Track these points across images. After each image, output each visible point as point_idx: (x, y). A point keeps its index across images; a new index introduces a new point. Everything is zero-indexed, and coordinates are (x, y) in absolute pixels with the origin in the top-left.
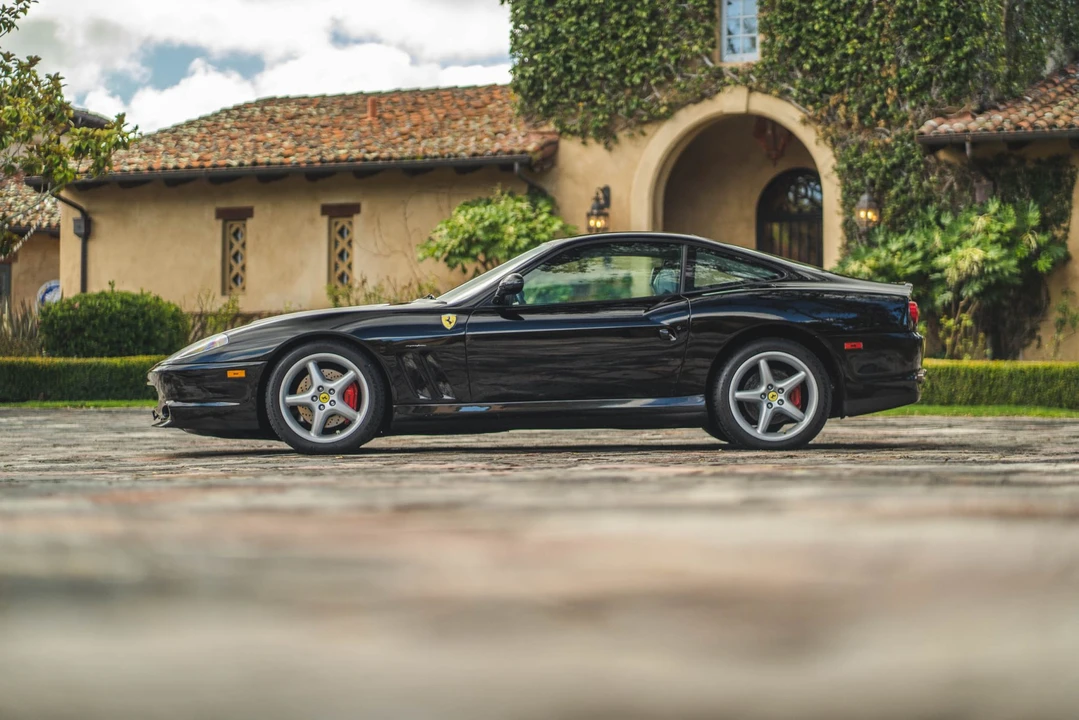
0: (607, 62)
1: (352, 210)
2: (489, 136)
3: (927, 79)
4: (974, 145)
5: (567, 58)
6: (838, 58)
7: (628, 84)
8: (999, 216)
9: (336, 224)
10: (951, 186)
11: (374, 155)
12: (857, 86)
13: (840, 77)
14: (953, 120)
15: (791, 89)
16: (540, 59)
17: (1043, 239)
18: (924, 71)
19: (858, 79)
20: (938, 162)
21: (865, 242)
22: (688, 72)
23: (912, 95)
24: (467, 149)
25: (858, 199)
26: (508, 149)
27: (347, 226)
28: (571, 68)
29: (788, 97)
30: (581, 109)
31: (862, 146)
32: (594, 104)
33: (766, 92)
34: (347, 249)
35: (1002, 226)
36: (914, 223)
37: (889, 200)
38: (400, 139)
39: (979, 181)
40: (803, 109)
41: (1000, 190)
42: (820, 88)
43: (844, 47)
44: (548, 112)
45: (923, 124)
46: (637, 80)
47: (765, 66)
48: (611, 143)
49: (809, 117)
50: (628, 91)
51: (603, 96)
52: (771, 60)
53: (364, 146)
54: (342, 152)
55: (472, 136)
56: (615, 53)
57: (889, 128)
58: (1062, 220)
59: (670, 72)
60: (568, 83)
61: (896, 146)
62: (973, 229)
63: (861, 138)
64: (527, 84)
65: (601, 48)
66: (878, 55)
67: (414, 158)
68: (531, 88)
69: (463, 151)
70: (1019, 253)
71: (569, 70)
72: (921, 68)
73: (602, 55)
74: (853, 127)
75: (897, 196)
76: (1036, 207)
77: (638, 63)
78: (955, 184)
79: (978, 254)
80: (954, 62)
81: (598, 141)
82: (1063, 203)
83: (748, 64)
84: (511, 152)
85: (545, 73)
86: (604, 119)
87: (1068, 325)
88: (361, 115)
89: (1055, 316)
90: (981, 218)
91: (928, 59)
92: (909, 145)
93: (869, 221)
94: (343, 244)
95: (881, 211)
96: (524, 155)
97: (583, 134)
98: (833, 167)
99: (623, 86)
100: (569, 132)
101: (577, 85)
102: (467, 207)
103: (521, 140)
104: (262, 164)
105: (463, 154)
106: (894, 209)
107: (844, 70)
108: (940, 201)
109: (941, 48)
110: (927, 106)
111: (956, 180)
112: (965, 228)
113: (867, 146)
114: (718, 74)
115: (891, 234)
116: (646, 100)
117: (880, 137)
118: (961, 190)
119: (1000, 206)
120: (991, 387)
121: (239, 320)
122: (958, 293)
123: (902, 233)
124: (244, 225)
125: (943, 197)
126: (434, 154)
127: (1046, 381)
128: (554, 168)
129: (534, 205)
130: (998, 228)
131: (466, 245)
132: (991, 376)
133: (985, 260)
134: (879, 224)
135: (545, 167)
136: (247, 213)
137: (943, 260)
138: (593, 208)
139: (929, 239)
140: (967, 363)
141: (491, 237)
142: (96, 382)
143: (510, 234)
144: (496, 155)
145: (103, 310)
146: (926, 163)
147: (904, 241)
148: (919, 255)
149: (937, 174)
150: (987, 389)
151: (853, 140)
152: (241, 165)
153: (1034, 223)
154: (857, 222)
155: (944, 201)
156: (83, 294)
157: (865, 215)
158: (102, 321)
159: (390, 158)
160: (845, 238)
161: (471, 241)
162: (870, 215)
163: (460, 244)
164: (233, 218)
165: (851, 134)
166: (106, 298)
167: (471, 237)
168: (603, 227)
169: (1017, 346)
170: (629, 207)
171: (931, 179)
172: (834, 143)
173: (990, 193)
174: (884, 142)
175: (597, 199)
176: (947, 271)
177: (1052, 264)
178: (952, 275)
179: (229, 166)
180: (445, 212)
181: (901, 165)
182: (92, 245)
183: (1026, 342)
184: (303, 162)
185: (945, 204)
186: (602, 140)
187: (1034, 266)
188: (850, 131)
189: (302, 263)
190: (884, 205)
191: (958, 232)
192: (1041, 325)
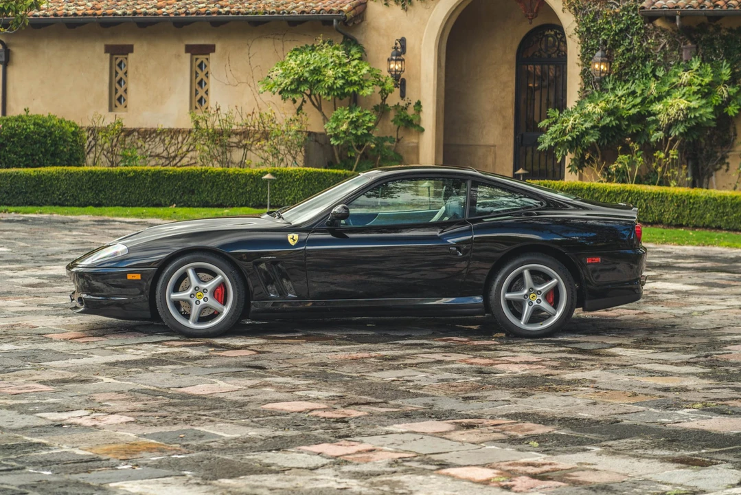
1: (209, 49)
4: (682, 17)
8: (700, 72)
9: (197, 59)
10: (664, 46)
11: (226, 9)
17: (733, 90)
20: (655, 27)
21: (598, 89)
24: (297, 7)
25: (594, 55)
26: (328, 8)
27: (205, 61)
31: (597, 13)
34: (205, 79)
35: (702, 81)
36: (635, 74)
37: (617, 56)
39: (685, 44)
41: (700, 51)
48: (407, 5)
54: (201, 6)
57: (619, 1)
61: (623, 15)
62: (680, 81)
63: (597, 7)
67: (256, 13)
69: (293, 9)
70: (714, 102)
75: (623, 54)
76: (728, 65)
78: (667, 46)
79: (683, 104)
81: (397, 4)
84: (331, 11)
89: (740, 148)
90: (686, 74)
92: (634, 15)
93: (602, 72)
94: (201, 75)
95: (611, 64)
96: (341, 14)
98: (576, 30)
102: (297, 53)
104: (140, 14)
105: (294, 11)
106: (621, 63)
108: (655, 59)
111: (668, 42)
112: (674, 80)
113: (601, 15)
115: (618, 83)
117: (612, 8)
118: (672, 50)
119: (701, 64)
120: (691, 209)
121: (123, 134)
122: (668, 133)
123: (626, 81)
124: (126, 58)
125: (658, 55)
126: (272, 11)
127: (733, 208)
128: (363, 23)
129: (348, 52)
130: (699, 82)
131: (296, 83)
132: (692, 201)
133: (688, 108)
134: (609, 74)
135: (356, 22)
136: (128, 49)
137: (657, 107)
138: (392, 55)
139: (647, 87)
140: (673, 190)
141: (315, 78)
142: (15, 188)
143: (329, 77)
144: (319, 13)
145: (20, 131)
146: (646, 29)
147: (628, 88)
148: (639, 100)
149: (653, 38)
150: (688, 211)
151: (591, 9)
152: (124, 14)
153: (726, 78)
154: (592, 72)
155: (659, 58)
156: (4, 118)
157: (599, 67)
158: (20, 139)
159: (238, 13)
160: (583, 84)
161: (300, 81)
162: (602, 67)
163: (292, 83)
164: (118, 53)
165: (590, 4)
166: (23, 121)
167: (300, 77)
168: (400, 70)
169: (711, 169)
170: (420, 55)
171: (649, 41)
172: (576, 12)
173: (693, 53)
174: (614, 12)
175: (396, 48)
176: (659, 116)
177: (738, 110)
178: (663, 118)
179: (115, 14)
180: (280, 54)
181: (627, 29)
182: (10, 70)
183: (718, 166)
184: (171, 13)
185: (659, 61)
186: (400, 2)
187: (725, 112)
188: (589, 2)
189: (170, 89)
190: (613, 60)
191: (668, 83)
192: (729, 154)
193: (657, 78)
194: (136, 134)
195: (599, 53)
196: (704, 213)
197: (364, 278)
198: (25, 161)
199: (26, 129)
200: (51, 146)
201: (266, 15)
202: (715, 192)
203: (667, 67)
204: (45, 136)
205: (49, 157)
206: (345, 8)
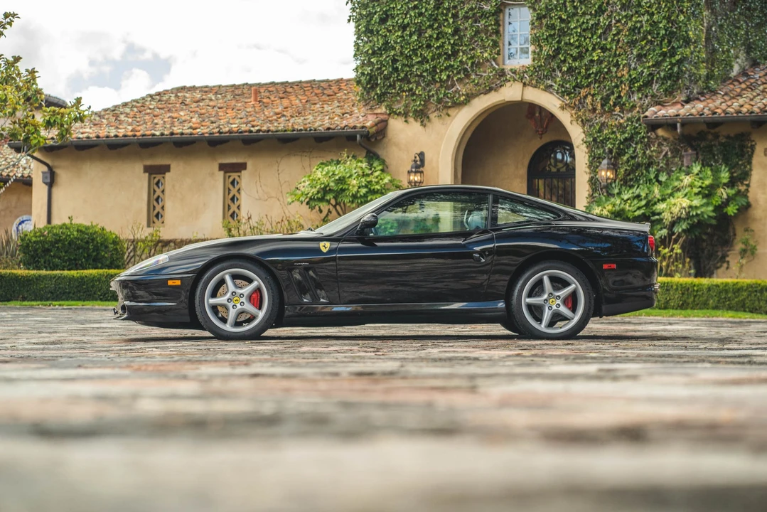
0: (423, 64)
1: (241, 167)
2: (338, 116)
3: (650, 79)
4: (683, 125)
5: (394, 61)
6: (587, 63)
7: (438, 80)
8: (700, 176)
9: (229, 177)
11: (257, 128)
12: (600, 83)
13: (588, 76)
14: (669, 108)
15: (554, 84)
16: (375, 62)
17: (732, 192)
18: (648, 73)
19: (600, 78)
20: (657, 136)
21: (605, 194)
22: (480, 72)
23: (639, 89)
24: (323, 125)
25: (600, 163)
26: (352, 125)
27: (237, 178)
28: (397, 68)
29: (551, 90)
30: (404, 97)
31: (603, 124)
32: (414, 94)
33: (535, 87)
34: (237, 195)
35: (703, 183)
36: (640, 180)
37: (622, 164)
38: (275, 117)
39: (686, 151)
40: (562, 99)
41: (700, 157)
42: (574, 84)
43: (591, 55)
44: (381, 98)
45: (647, 110)
46: (444, 77)
47: (535, 68)
48: (425, 122)
49: (566, 105)
50: (438, 85)
51: (420, 88)
52: (539, 64)
53: (249, 122)
54: (234, 126)
55: (326, 116)
56: (429, 58)
57: (623, 113)
58: (745, 179)
59: (468, 72)
60: (395, 79)
61: (627, 125)
62: (682, 184)
63: (603, 119)
64: (365, 79)
65: (419, 55)
66: (615, 61)
67: (285, 131)
68: (369, 82)
69: (320, 126)
70: (714, 202)
71: (396, 70)
72: (645, 70)
73: (419, 59)
74: (597, 112)
75: (628, 161)
76: (727, 169)
77: (445, 65)
78: (669, 153)
79: (685, 203)
80: (669, 67)
81: (416, 120)
82: (746, 167)
83: (523, 66)
84: (355, 127)
85: (379, 71)
86: (420, 104)
87: (749, 252)
88: (246, 100)
89: (739, 246)
90: (688, 177)
91: (650, 64)
92: (637, 125)
93: (608, 179)
94: (234, 191)
95: (616, 171)
96: (364, 129)
97: (406, 115)
98: (583, 140)
99: (435, 81)
100: (395, 113)
101: (401, 80)
102: (323, 166)
103: (361, 119)
104: (177, 134)
105: (320, 128)
106: (626, 170)
107: (591, 71)
108: (658, 166)
109: (660, 56)
110: (649, 97)
111: (670, 150)
112: (676, 184)
113: (607, 125)
114: (502, 73)
115: (623, 188)
116: (450, 91)
117: (616, 119)
118: (674, 157)
119: (701, 168)
120: (695, 296)
121: (160, 244)
122: (671, 230)
123: (631, 187)
124: (164, 178)
125: (660, 162)
126: (299, 128)
127: (734, 293)
128: (385, 139)
129: (371, 165)
130: (700, 184)
131: (322, 193)
132: (695, 288)
133: (690, 207)
134: (615, 182)
135: (378, 138)
136: (165, 169)
137: (661, 206)
138: (412, 168)
139: (650, 192)
140: (678, 279)
141: (340, 187)
142: (59, 288)
143: (354, 186)
144: (344, 129)
145: (64, 237)
146: (649, 137)
147: (633, 193)
148: (643, 202)
149: (656, 146)
150: (692, 298)
151: (597, 121)
152: (162, 134)
153: (725, 181)
154: (599, 179)
155: (661, 165)
156: (49, 226)
157: (605, 174)
158: (64, 244)
159: (268, 131)
160: (591, 191)
161: (325, 190)
162: (609, 174)
163: (318, 192)
164: (156, 172)
165: (596, 117)
166: (67, 228)
167: (326, 187)
168: (419, 181)
169: (712, 268)
170: (438, 167)
171: (652, 149)
172: (583, 123)
173: (694, 159)
174: (619, 123)
175: (415, 161)
176: (663, 214)
177: (737, 209)
178: (667, 217)
179: (154, 135)
180: (307, 170)
181: (631, 139)
182: (55, 190)
183: (719, 265)
184: (206, 133)
185: (662, 167)
186: (419, 119)
187: (725, 211)
188: (595, 115)
189: (205, 204)
190: (619, 168)
191: (671, 187)
192: (729, 253)
193: (660, 182)
194: (172, 244)
195: (605, 162)
196: (707, 300)
197: (391, 288)
198: (69, 265)
199: (70, 235)
200: (93, 251)
201: (295, 132)
202: (716, 280)
203: (669, 173)
204: (87, 243)
205: (91, 262)
206: (368, 124)
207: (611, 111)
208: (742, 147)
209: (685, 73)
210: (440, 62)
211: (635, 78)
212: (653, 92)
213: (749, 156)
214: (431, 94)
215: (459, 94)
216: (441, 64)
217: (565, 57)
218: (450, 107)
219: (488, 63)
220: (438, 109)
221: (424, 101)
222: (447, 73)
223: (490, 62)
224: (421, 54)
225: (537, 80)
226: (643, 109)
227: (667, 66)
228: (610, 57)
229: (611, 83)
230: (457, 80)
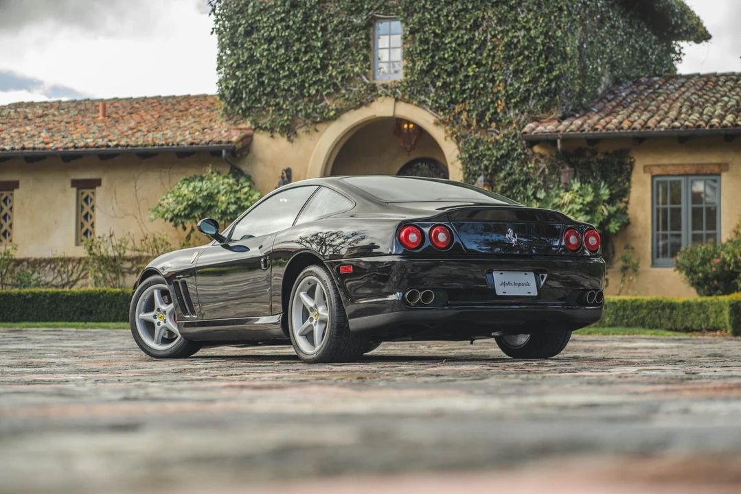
0: (291, 78)
1: (97, 183)
2: (199, 131)
3: (526, 95)
4: (563, 141)
5: (261, 75)
6: (462, 78)
7: (307, 95)
8: (580, 192)
9: (82, 193)
10: (544, 170)
11: (115, 143)
12: (474, 98)
13: (464, 92)
14: (546, 124)
15: (427, 100)
16: (240, 75)
17: (613, 209)
18: (524, 89)
19: (476, 93)
20: (534, 153)
22: (350, 86)
24: (185, 140)
25: (476, 180)
26: (216, 140)
27: (91, 195)
28: (263, 82)
29: (425, 106)
30: (271, 111)
31: (478, 141)
32: (281, 109)
33: (408, 102)
34: (91, 212)
35: (584, 200)
36: (517, 197)
37: (498, 181)
38: (130, 132)
40: (436, 115)
41: (578, 174)
42: (448, 100)
43: (466, 70)
44: (246, 113)
45: (524, 127)
46: (313, 91)
47: (408, 83)
48: (292, 137)
49: (440, 120)
50: (306, 100)
51: (288, 103)
52: (413, 79)
53: (106, 136)
54: (89, 140)
55: (186, 131)
56: (296, 71)
57: (499, 129)
58: (624, 196)
59: (338, 86)
60: (261, 93)
61: (504, 142)
62: (562, 201)
63: (478, 135)
64: (230, 93)
65: (286, 68)
66: (491, 77)
67: (146, 146)
68: (233, 96)
69: (183, 141)
71: (262, 84)
72: (522, 86)
73: (287, 73)
74: (472, 128)
75: (505, 178)
76: (606, 186)
78: (547, 170)
80: (547, 83)
81: (282, 136)
82: (624, 184)
83: (395, 82)
84: (220, 142)
85: (244, 85)
86: (288, 119)
87: (630, 270)
88: (94, 115)
89: (619, 264)
90: (568, 194)
91: (528, 80)
92: (514, 142)
94: (87, 209)
96: (230, 144)
97: (271, 130)
98: (458, 157)
99: (303, 96)
100: (261, 128)
101: (267, 95)
102: (187, 182)
103: (225, 134)
104: (29, 149)
105: (183, 143)
106: (503, 187)
107: (466, 87)
108: (535, 182)
109: (537, 72)
110: (526, 114)
111: (548, 167)
112: (556, 200)
113: (482, 142)
114: (373, 88)
116: (319, 106)
117: (492, 135)
118: (551, 174)
119: (581, 185)
121: (12, 264)
124: (12, 194)
125: (538, 179)
126: (160, 143)
128: (249, 155)
129: (237, 181)
130: (581, 201)
131: (189, 209)
135: (243, 153)
136: (14, 185)
141: (209, 203)
143: (222, 203)
144: (208, 144)
146: (525, 154)
149: (533, 162)
151: (472, 138)
152: (13, 149)
153: (606, 198)
155: (538, 182)
159: (127, 146)
161: (193, 206)
163: (185, 209)
164: (4, 189)
165: (471, 133)
167: (193, 203)
171: (530, 166)
172: (458, 140)
173: (572, 176)
174: (495, 139)
177: (619, 227)
179: (3, 150)
180: (167, 186)
181: (507, 155)
184: (61, 148)
185: (539, 184)
186: (285, 135)
187: (606, 228)
188: (469, 131)
189: (56, 222)
190: (496, 185)
191: (551, 204)
192: (608, 271)
193: (537, 200)
194: (25, 263)
201: (156, 147)
206: (234, 139)
207: (487, 126)
208: (621, 163)
209: (562, 89)
210: (308, 77)
211: (512, 94)
212: (530, 108)
213: (628, 172)
214: (299, 108)
215: (328, 109)
216: (310, 78)
217: (439, 73)
218: (318, 123)
219: (359, 78)
220: (306, 124)
221: (292, 116)
222: (316, 87)
223: (361, 77)
224: (289, 68)
225: (409, 96)
226: (519, 125)
227: (545, 82)
228: (485, 72)
229: (487, 99)
230: (326, 95)
